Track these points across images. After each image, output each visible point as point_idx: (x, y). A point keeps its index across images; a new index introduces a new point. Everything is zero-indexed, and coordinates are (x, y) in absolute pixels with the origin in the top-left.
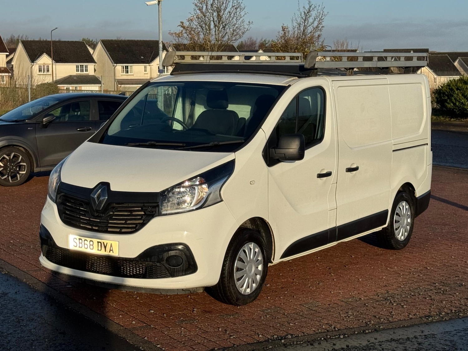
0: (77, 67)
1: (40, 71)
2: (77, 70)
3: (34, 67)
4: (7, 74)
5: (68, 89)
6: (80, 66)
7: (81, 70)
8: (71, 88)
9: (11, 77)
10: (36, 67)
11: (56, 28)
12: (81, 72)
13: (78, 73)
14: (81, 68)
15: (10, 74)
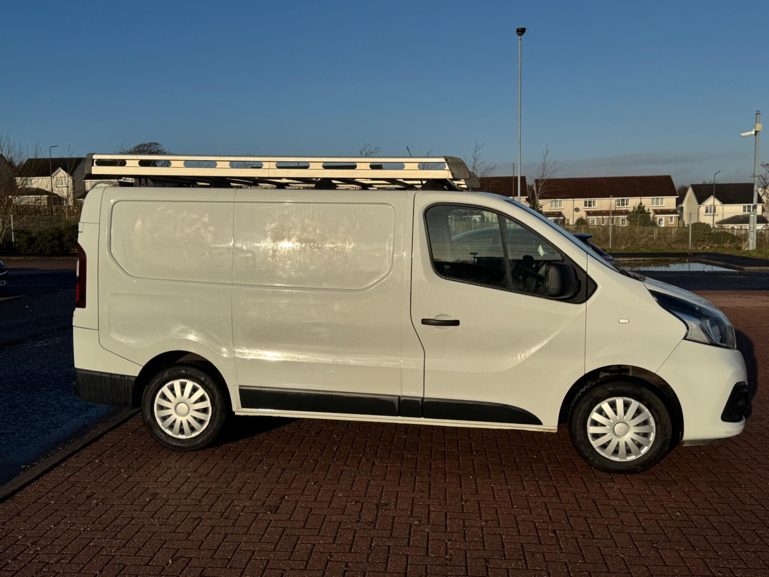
0: (744, 207)
1: (707, 212)
2: (744, 211)
3: (700, 208)
4: (675, 215)
5: (733, 228)
6: (747, 207)
7: (748, 210)
8: (736, 227)
9: (680, 218)
10: (703, 209)
11: (719, 171)
12: (748, 212)
13: (744, 213)
14: (748, 208)
15: (678, 215)
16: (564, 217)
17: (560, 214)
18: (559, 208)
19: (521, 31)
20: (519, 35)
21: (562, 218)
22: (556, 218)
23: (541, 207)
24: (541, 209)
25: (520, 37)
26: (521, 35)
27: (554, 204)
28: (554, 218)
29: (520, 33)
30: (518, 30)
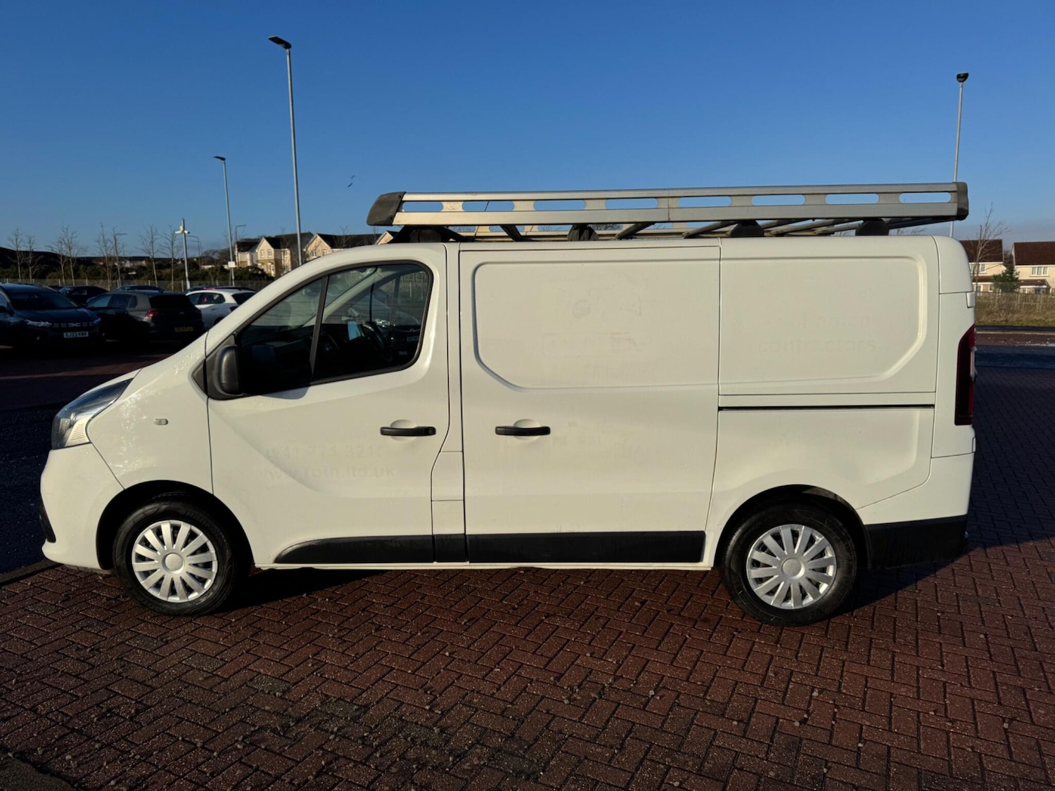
16: (1048, 285)
17: (1043, 282)
18: (1042, 275)
19: (963, 77)
20: (960, 82)
21: (1045, 287)
22: (1038, 287)
23: (1017, 274)
24: (1017, 276)
25: (961, 83)
26: (963, 81)
27: (1036, 271)
28: (1035, 287)
29: (962, 79)
30: (959, 77)
